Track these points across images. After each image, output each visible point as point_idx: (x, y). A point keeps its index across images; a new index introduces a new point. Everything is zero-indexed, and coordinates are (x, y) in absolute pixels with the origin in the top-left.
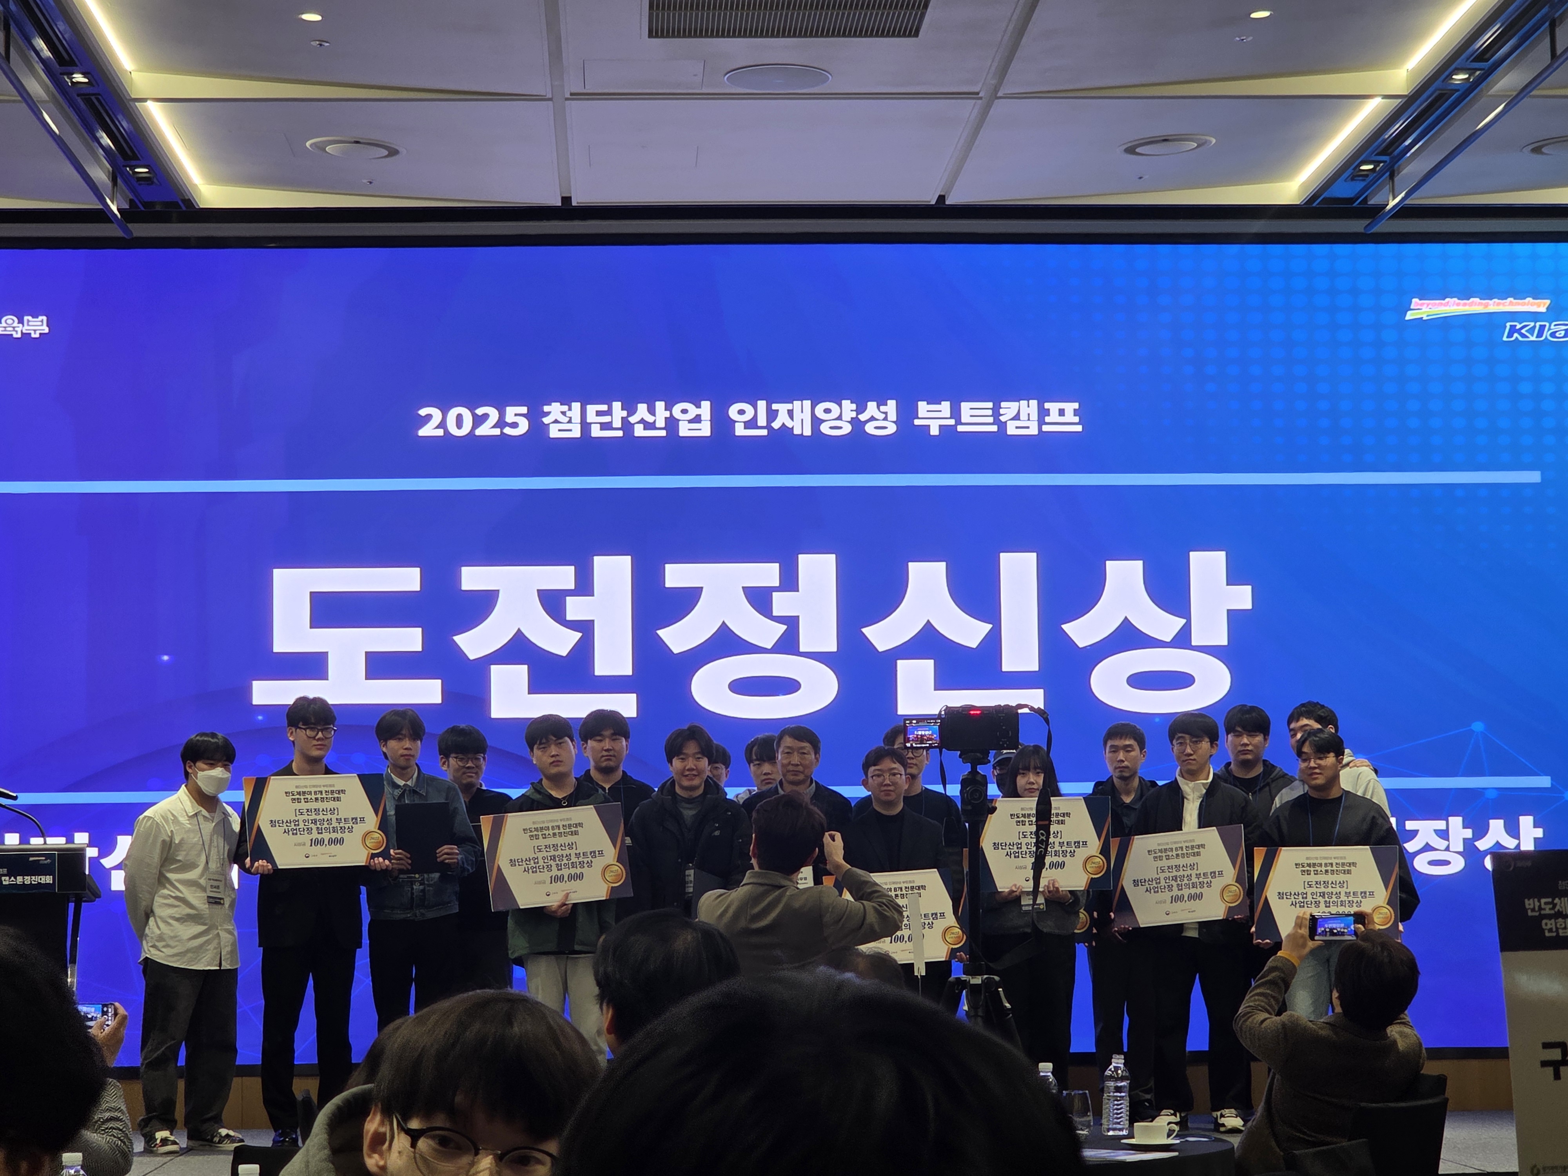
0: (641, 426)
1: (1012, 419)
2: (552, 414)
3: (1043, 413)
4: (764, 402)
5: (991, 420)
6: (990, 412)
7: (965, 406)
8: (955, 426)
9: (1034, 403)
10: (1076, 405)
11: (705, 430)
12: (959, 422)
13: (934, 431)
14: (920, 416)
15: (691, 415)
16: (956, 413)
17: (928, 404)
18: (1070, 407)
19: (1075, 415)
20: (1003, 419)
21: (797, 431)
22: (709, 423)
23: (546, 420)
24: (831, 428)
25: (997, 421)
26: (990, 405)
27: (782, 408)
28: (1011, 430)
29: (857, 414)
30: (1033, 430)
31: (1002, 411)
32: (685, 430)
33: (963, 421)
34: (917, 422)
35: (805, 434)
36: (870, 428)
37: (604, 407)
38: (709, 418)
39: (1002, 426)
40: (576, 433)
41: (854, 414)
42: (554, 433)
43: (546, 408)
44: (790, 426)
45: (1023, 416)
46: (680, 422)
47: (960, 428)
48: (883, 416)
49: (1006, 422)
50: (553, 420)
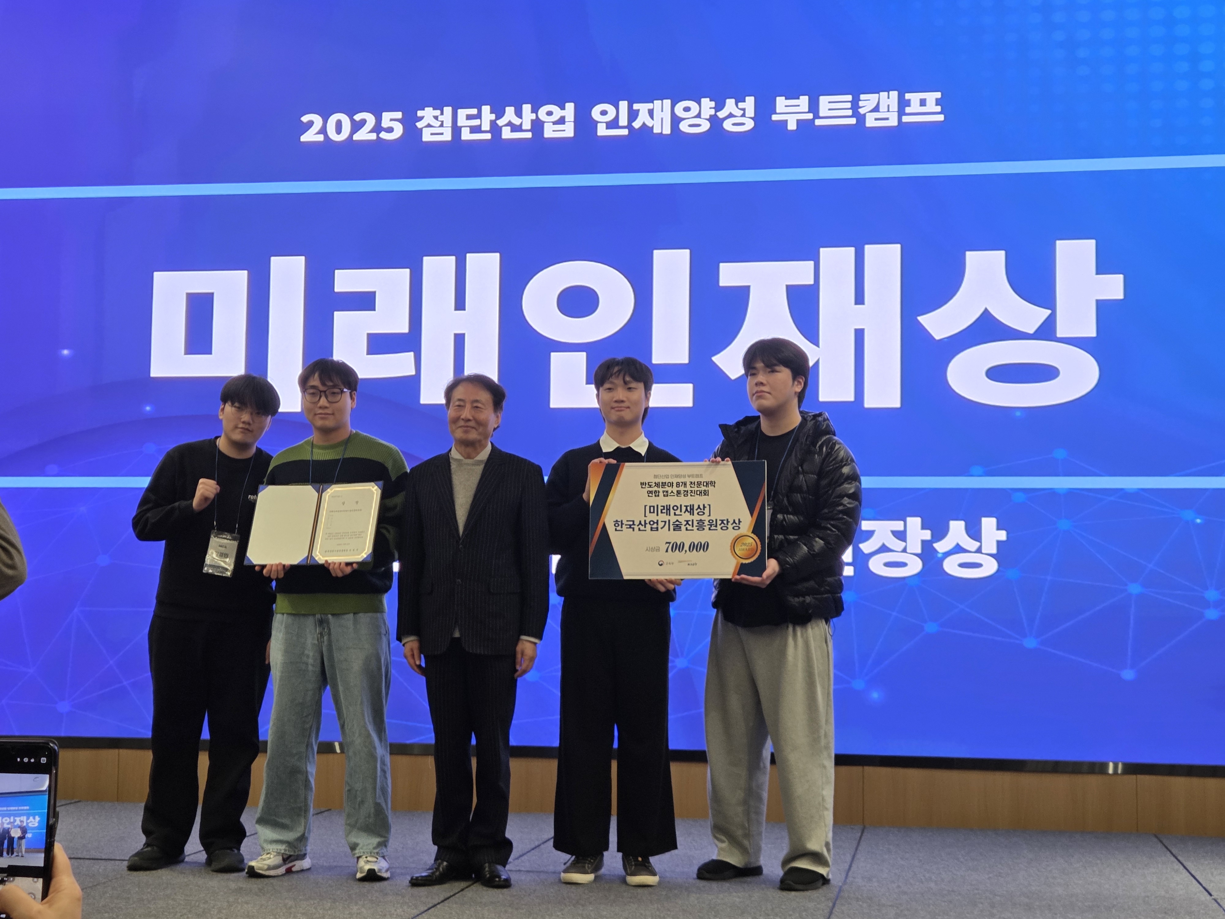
0: (509, 128)
1: (871, 111)
2: (425, 118)
3: (903, 104)
4: (626, 102)
5: (850, 112)
6: (849, 105)
7: (824, 101)
8: (813, 121)
9: (894, 94)
10: (938, 95)
11: (568, 131)
12: (817, 116)
13: (792, 126)
14: (778, 111)
15: (555, 117)
16: (814, 107)
17: (786, 99)
18: (932, 97)
19: (937, 105)
20: (862, 111)
21: (657, 130)
22: (572, 124)
23: (419, 125)
24: (690, 126)
25: (855, 113)
26: (849, 98)
27: (642, 108)
28: (870, 122)
29: (716, 112)
30: (893, 122)
31: (861, 104)
32: (549, 132)
33: (821, 115)
34: (775, 117)
35: (664, 133)
36: (728, 125)
37: (474, 111)
38: (572, 120)
39: (861, 119)
40: (447, 136)
41: (712, 112)
42: (427, 137)
43: (420, 113)
44: (650, 125)
45: (883, 108)
46: (545, 124)
47: (818, 122)
48: (742, 112)
49: (865, 115)
50: (426, 124)
